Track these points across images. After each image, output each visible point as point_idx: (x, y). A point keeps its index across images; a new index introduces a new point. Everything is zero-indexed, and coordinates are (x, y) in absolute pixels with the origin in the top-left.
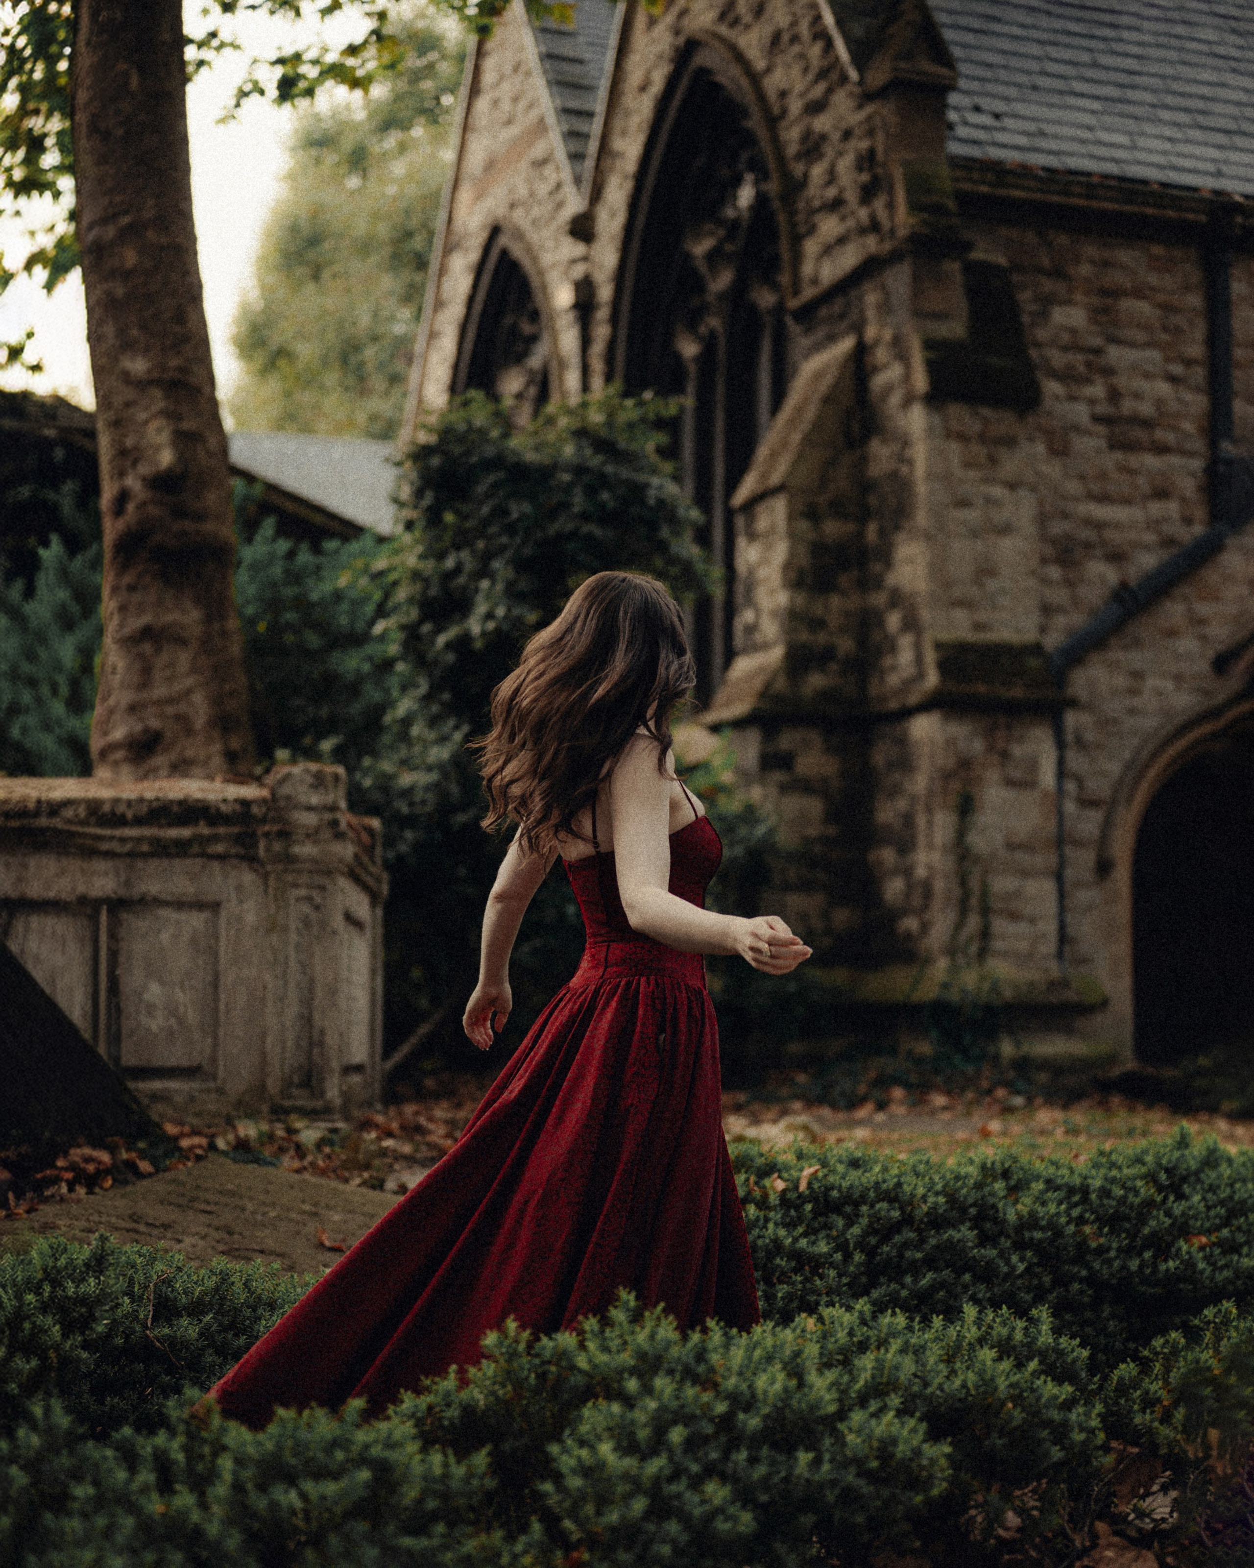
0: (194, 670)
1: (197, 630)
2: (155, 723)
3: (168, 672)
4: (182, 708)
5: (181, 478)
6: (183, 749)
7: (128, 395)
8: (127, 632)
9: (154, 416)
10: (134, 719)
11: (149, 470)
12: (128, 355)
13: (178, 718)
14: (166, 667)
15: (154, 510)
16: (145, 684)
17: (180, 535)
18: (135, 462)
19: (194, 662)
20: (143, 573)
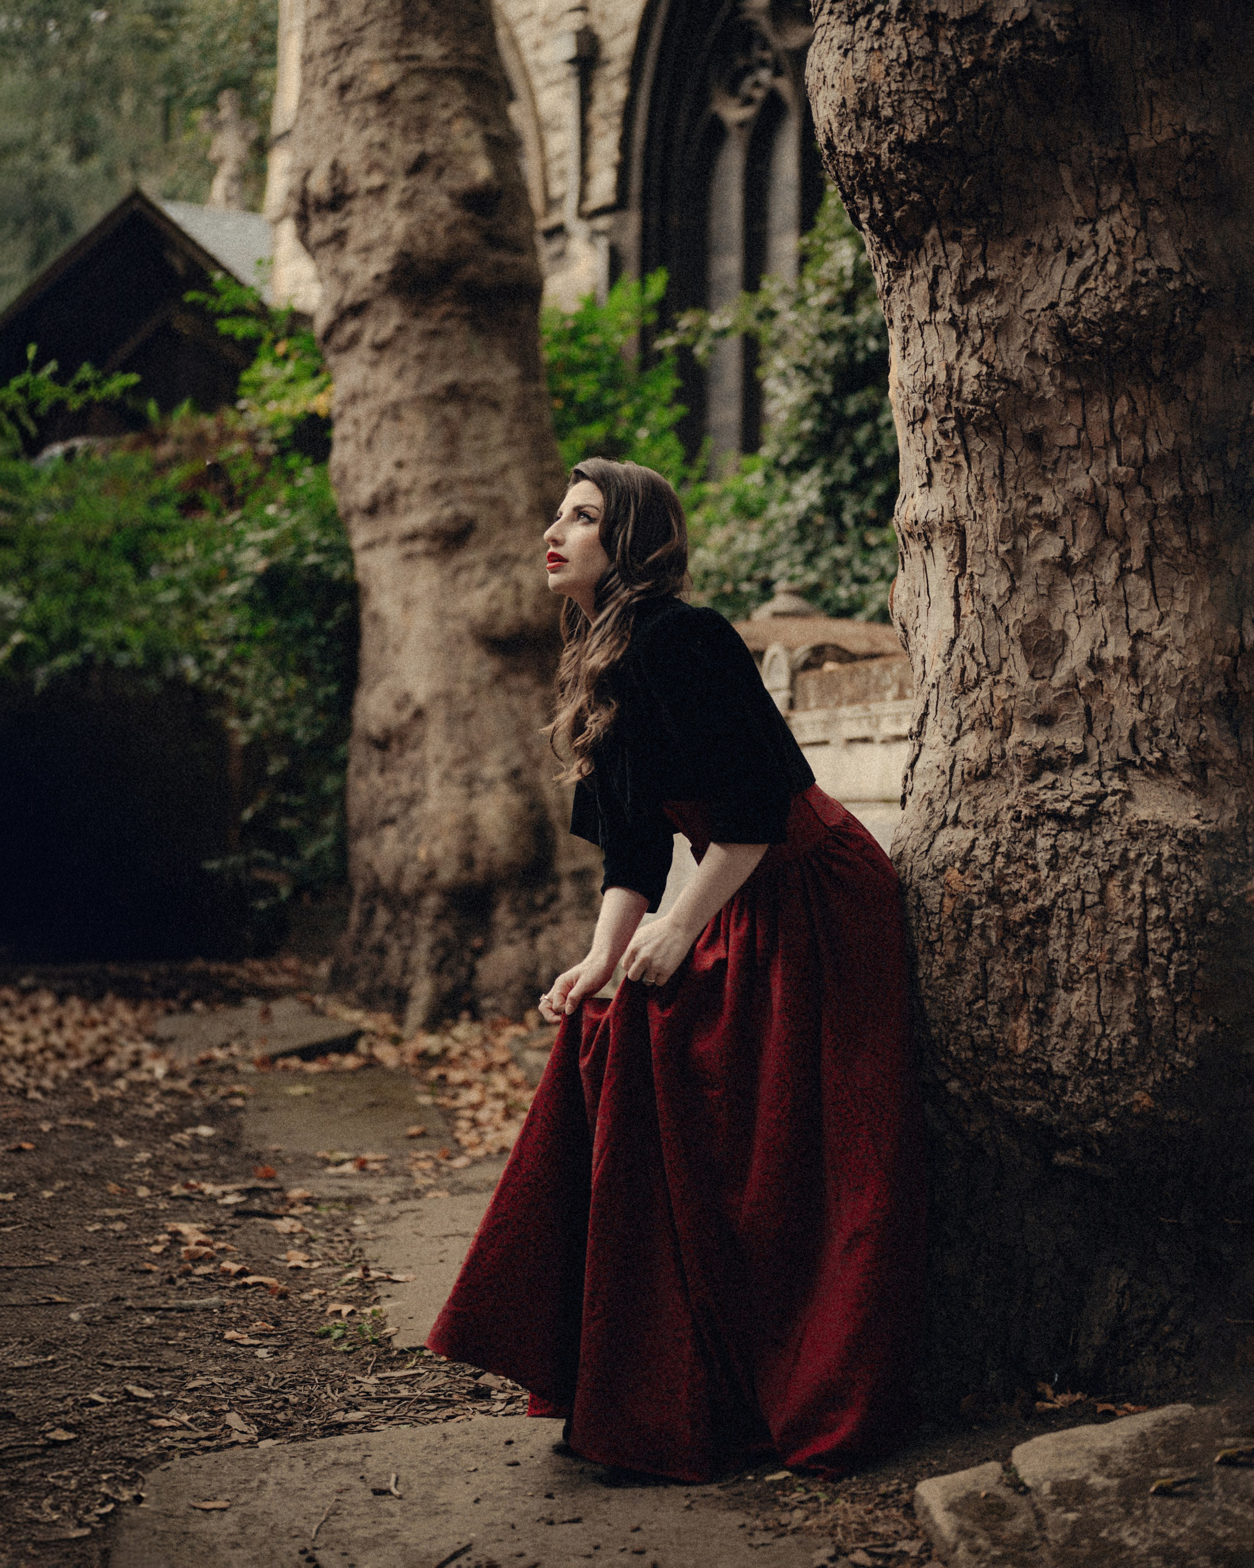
0: (510, 443)
1: (513, 391)
2: (466, 509)
3: (479, 444)
4: (497, 490)
5: (499, 195)
6: (503, 542)
7: (420, 86)
8: (427, 389)
9: (457, 115)
10: (439, 502)
11: (459, 184)
12: (416, 36)
13: (494, 502)
14: (476, 438)
15: (467, 236)
16: (451, 458)
17: (499, 267)
18: (440, 172)
19: (510, 431)
20: (448, 316)
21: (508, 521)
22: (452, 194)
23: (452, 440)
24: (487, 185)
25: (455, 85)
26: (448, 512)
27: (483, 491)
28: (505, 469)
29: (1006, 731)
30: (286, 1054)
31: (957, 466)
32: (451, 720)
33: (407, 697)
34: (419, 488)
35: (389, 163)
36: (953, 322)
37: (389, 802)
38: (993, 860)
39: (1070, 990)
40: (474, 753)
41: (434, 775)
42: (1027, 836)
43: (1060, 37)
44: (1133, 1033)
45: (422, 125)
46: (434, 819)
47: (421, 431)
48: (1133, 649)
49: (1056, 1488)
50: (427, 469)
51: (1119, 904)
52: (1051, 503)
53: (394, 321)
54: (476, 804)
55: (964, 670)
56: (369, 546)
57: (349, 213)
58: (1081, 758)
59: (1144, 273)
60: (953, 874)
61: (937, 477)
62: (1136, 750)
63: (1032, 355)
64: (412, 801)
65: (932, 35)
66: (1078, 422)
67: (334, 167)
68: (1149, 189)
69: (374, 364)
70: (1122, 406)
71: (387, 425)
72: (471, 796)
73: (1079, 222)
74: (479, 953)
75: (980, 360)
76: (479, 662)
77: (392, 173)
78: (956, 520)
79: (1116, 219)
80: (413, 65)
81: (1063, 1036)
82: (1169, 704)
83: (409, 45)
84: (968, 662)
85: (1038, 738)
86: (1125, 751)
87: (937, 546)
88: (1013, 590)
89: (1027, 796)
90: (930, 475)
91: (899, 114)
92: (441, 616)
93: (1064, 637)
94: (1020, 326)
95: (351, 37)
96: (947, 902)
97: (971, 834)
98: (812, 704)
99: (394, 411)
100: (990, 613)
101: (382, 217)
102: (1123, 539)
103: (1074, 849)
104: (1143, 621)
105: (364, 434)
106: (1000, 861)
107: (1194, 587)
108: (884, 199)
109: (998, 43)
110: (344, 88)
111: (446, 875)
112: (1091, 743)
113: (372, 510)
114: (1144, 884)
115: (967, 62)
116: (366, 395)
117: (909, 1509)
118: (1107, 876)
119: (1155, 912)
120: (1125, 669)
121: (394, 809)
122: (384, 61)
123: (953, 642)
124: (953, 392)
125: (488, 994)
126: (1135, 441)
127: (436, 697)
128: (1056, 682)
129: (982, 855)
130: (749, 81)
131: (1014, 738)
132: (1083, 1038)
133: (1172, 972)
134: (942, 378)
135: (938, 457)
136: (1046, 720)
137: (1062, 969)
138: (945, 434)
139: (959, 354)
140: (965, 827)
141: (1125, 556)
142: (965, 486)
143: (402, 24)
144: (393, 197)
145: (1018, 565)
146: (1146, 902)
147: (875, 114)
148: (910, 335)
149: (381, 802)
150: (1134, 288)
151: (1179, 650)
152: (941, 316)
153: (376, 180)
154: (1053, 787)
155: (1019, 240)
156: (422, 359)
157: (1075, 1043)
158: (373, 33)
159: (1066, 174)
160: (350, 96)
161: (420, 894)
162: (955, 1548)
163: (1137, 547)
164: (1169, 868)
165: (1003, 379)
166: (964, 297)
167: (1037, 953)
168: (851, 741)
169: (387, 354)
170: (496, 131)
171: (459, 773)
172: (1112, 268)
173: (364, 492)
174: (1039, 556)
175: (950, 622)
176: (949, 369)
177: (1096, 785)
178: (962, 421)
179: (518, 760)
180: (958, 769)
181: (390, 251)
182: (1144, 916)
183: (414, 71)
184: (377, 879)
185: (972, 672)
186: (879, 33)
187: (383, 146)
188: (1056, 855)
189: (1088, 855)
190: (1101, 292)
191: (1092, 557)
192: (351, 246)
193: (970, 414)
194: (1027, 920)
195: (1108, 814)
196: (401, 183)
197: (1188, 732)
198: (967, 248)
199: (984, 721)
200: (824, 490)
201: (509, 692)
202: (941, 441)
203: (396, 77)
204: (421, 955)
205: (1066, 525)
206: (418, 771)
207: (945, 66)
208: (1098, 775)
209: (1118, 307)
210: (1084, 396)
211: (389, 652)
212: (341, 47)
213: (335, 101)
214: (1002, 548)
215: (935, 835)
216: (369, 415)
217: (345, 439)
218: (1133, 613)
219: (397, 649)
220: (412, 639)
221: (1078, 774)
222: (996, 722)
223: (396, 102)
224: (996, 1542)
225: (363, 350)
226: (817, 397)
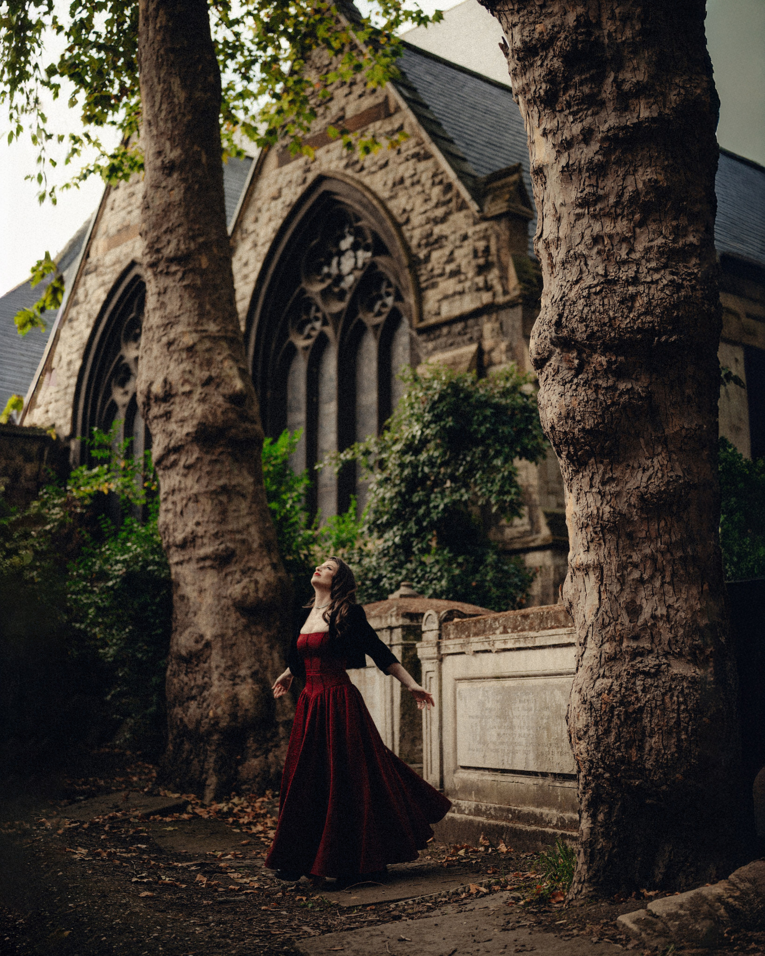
0: (250, 513)
1: (251, 489)
2: (231, 545)
3: (236, 514)
4: (245, 536)
5: (245, 396)
6: (247, 561)
7: (208, 344)
8: (212, 488)
9: (225, 359)
10: (218, 542)
11: (227, 391)
12: (205, 320)
13: (243, 541)
14: (235, 511)
15: (232, 416)
16: (223, 521)
17: (246, 431)
18: (218, 386)
19: (250, 507)
20: (221, 453)
21: (250, 551)
22: (224, 396)
23: (224, 512)
24: (241, 391)
25: (224, 344)
26: (222, 546)
27: (238, 537)
28: (248, 526)
29: (621, 642)
30: (154, 813)
31: (600, 544)
32: (223, 648)
33: (202, 636)
34: (208, 535)
35: (194, 380)
36: (599, 492)
37: (192, 689)
38: (620, 690)
39: (651, 737)
40: (235, 664)
41: (215, 676)
42: (632, 681)
43: (643, 395)
44: (676, 752)
45: (209, 363)
46: (217, 696)
47: (208, 508)
48: (667, 611)
49: (668, 915)
50: (212, 526)
51: (669, 705)
52: (636, 558)
53: (195, 456)
54: (237, 688)
55: (603, 620)
56: (180, 563)
57: (173, 403)
58: (651, 652)
59: (671, 477)
60: (605, 696)
61: (592, 548)
62: (671, 648)
63: (630, 505)
64: (205, 687)
65: (596, 392)
66: (646, 529)
67: (165, 381)
68: (671, 447)
69: (185, 476)
70: (662, 524)
71: (191, 505)
72: (234, 685)
73: (647, 458)
74: (240, 763)
75: (610, 506)
76: (238, 619)
77: (195, 385)
78: (600, 564)
79: (660, 458)
80: (204, 334)
81: (649, 755)
82: (681, 631)
83: (202, 325)
84: (605, 616)
85: (634, 645)
86: (666, 648)
87: (591, 573)
88: (622, 590)
89: (632, 666)
90: (588, 548)
91: (583, 419)
92: (219, 597)
93: (641, 607)
94: (624, 494)
95: (173, 320)
96: (603, 706)
97: (611, 680)
98: (452, 636)
99: (196, 498)
100: (613, 598)
101: (190, 406)
102: (662, 571)
103: (651, 685)
104: (671, 601)
105: (179, 509)
106: (623, 690)
107: (688, 590)
108: (575, 448)
109: (620, 395)
110: (170, 344)
111: (223, 724)
112: (654, 646)
113: (183, 545)
114: (678, 697)
115: (609, 402)
116: (180, 490)
117: (615, 926)
118: (664, 694)
119: (682, 707)
120: (665, 619)
121: (194, 692)
122: (190, 332)
123: (598, 609)
124: (600, 517)
125: (245, 783)
126: (667, 536)
127: (216, 637)
128: (639, 624)
129: (616, 688)
130: (309, 326)
131: (625, 645)
132: (657, 755)
133: (690, 728)
134: (595, 512)
135: (592, 541)
136: (636, 638)
137: (648, 729)
138: (596, 533)
139: (602, 504)
140: (608, 678)
141: (663, 577)
142: (604, 551)
143: (198, 315)
144: (196, 396)
145: (624, 580)
146: (679, 704)
147: (573, 418)
148: (581, 496)
149: (186, 689)
150: (668, 483)
151: (684, 611)
152: (594, 490)
153: (187, 388)
154: (641, 662)
155: (624, 464)
156: (209, 473)
157: (654, 757)
158: (184, 319)
159: (642, 440)
160: (172, 348)
161: (209, 734)
162: (641, 934)
163: (668, 574)
164: (687, 691)
165: (619, 513)
166: (604, 483)
167: (638, 724)
168: (477, 652)
169: (192, 471)
170: (242, 366)
171: (228, 674)
172: (660, 475)
173: (179, 537)
174: (631, 577)
175: (597, 602)
176: (598, 509)
177: (657, 662)
178: (603, 528)
179: (256, 667)
180: (603, 656)
181: (195, 422)
182: (678, 709)
183: (204, 337)
184: (185, 726)
185: (607, 620)
186: (576, 390)
187: (190, 372)
188: (644, 687)
189: (657, 687)
190: (657, 483)
191: (652, 577)
192: (173, 420)
193: (606, 525)
194: (634, 712)
195: (663, 672)
196: (199, 390)
197: (689, 642)
198: (606, 466)
199: (612, 639)
200: (402, 537)
201: (252, 634)
202: (593, 535)
203: (196, 340)
204: (211, 763)
205: (641, 566)
206: (207, 673)
207: (601, 403)
208: (657, 657)
209: (663, 489)
210: (648, 520)
211: (191, 615)
212: (168, 324)
213: (165, 350)
214: (618, 574)
215: (595, 681)
216: (182, 499)
217: (167, 511)
218: (667, 598)
219: (195, 614)
220: (203, 608)
221: (650, 657)
222: (617, 639)
223: (196, 352)
224: (655, 931)
225: (180, 468)
226: (399, 493)
